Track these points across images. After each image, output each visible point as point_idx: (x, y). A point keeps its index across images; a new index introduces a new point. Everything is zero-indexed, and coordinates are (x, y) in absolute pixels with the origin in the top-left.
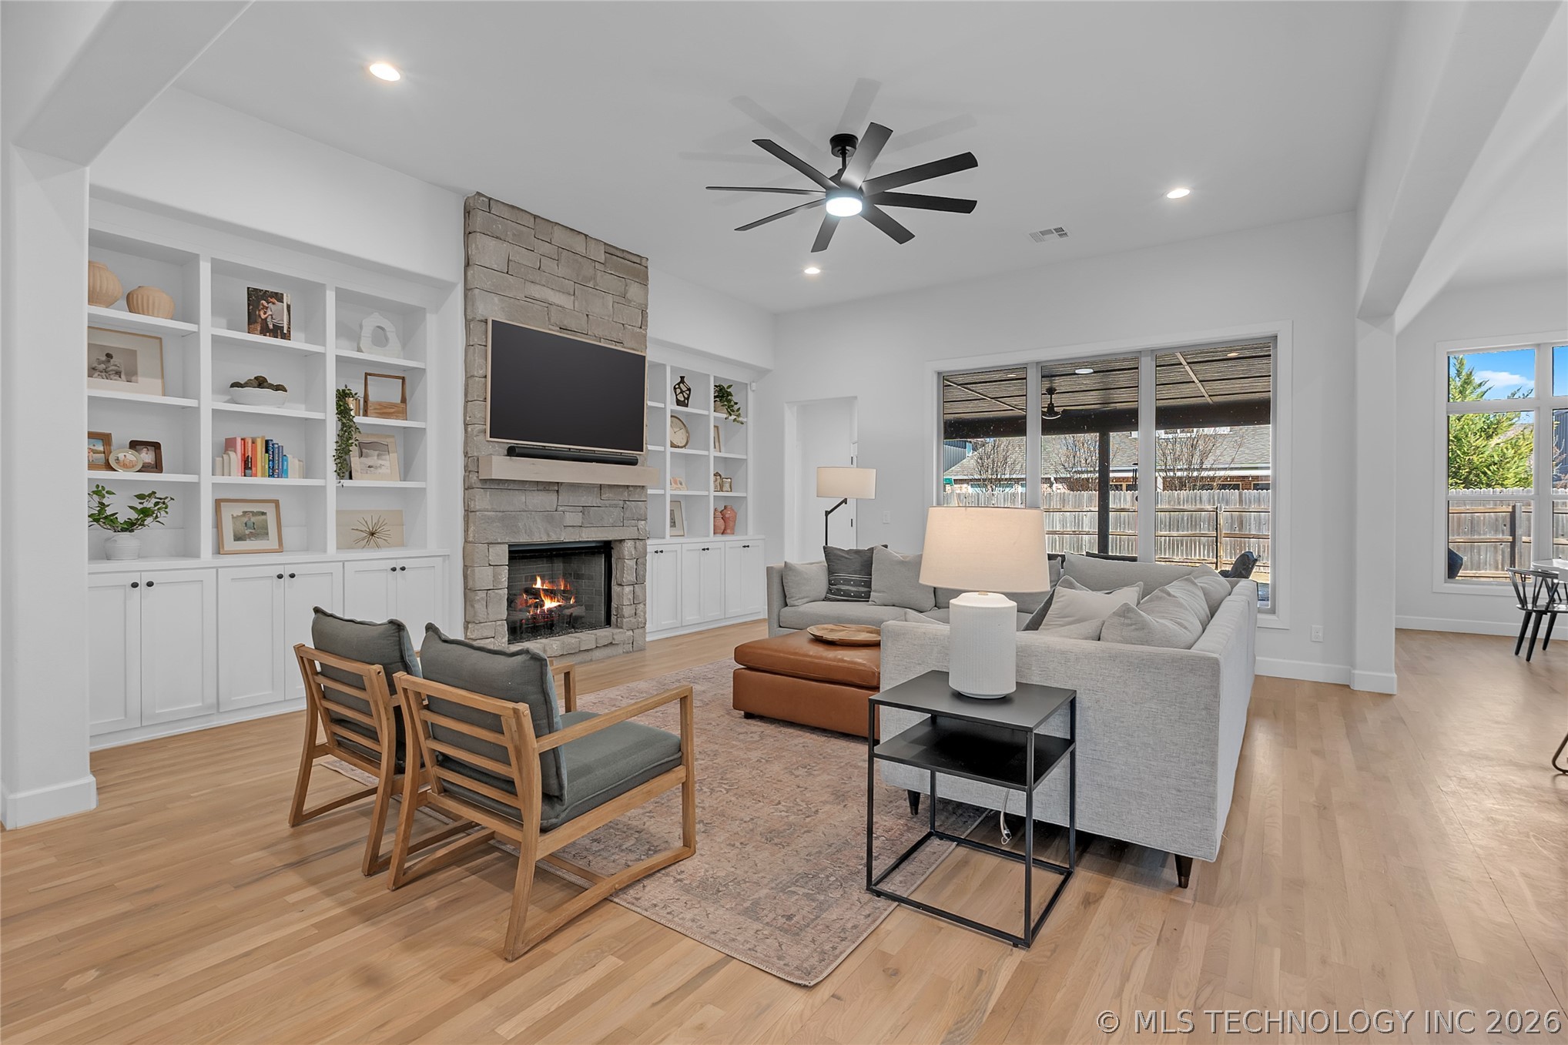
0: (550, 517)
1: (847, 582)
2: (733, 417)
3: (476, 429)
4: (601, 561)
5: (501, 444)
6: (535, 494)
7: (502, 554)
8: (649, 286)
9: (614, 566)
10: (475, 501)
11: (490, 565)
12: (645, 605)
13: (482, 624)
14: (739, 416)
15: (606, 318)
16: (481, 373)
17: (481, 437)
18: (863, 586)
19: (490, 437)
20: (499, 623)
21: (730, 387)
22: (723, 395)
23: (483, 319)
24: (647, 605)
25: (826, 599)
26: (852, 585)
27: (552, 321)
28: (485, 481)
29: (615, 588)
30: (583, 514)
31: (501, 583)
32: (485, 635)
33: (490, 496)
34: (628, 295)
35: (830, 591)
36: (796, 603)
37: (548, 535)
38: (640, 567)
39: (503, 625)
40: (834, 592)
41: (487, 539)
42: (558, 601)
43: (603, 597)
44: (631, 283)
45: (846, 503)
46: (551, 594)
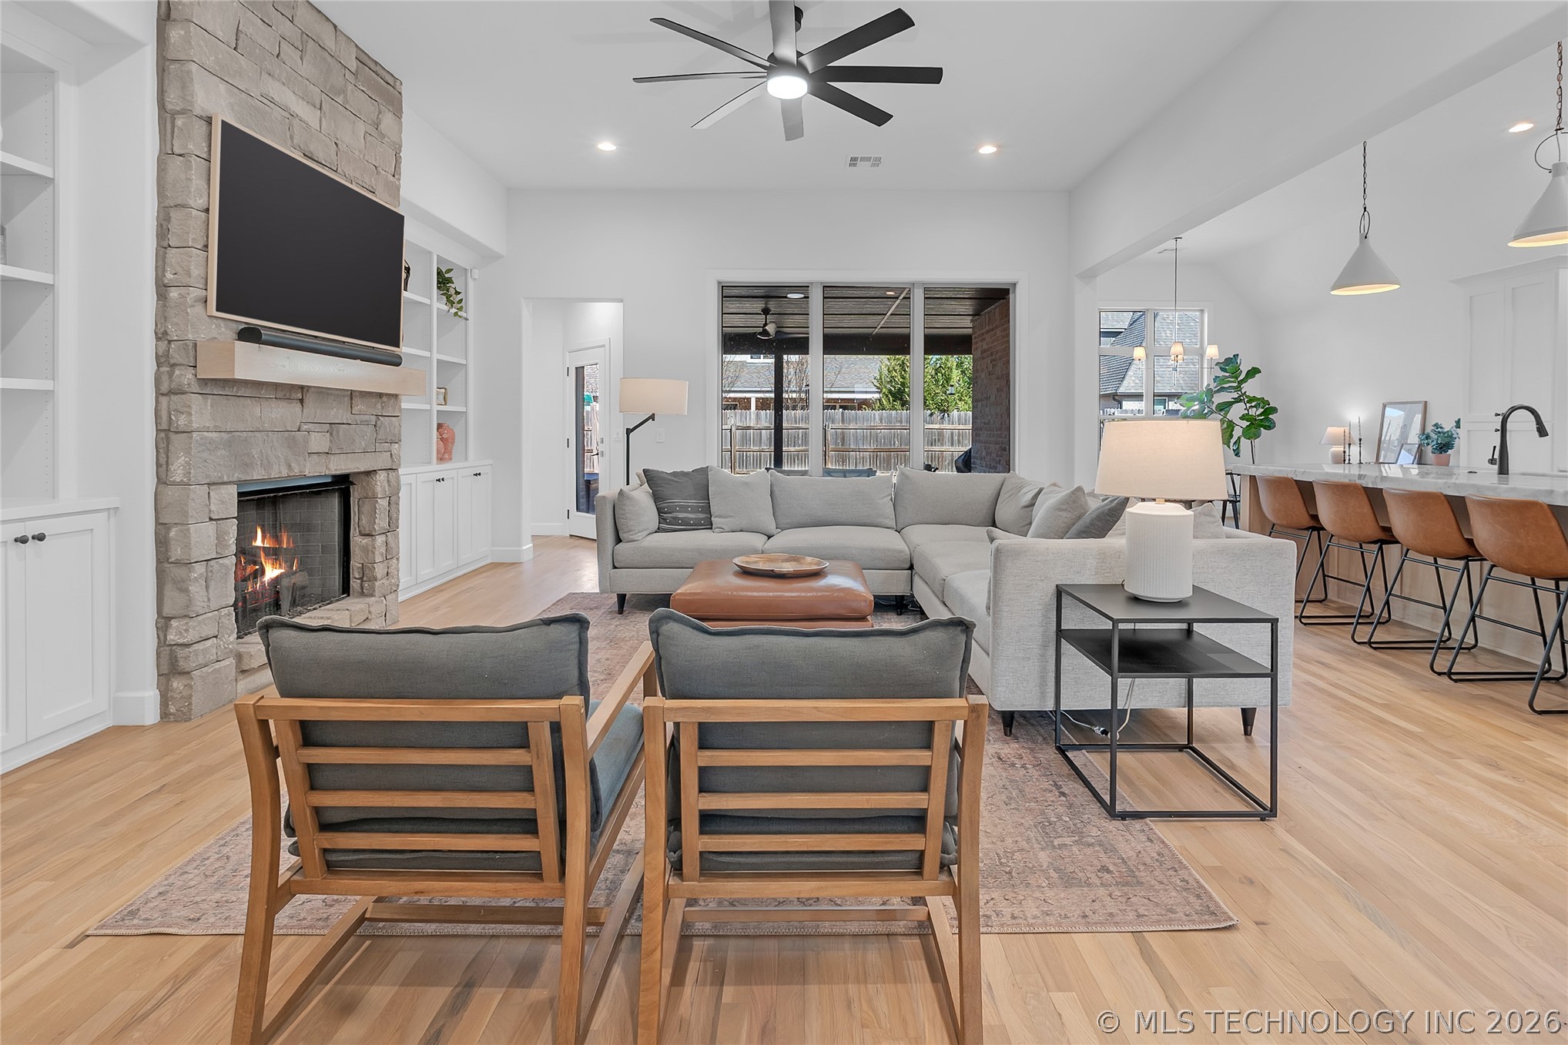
0: (292, 438)
1: (684, 509)
2: (454, 310)
3: (192, 296)
4: (335, 502)
5: (230, 323)
6: (274, 403)
7: (227, 500)
8: (402, 120)
9: (354, 509)
10: (190, 414)
11: (211, 519)
12: (398, 559)
13: (201, 617)
14: (460, 309)
15: (357, 153)
16: (201, 202)
17: (199, 309)
18: (701, 512)
19: (217, 310)
20: (224, 611)
21: (449, 271)
22: (443, 281)
23: (204, 115)
24: (400, 559)
25: (659, 530)
26: (689, 512)
27: (295, 141)
28: (204, 382)
29: (356, 540)
30: (331, 434)
31: (227, 546)
32: (204, 635)
33: (212, 406)
34: (382, 127)
35: (662, 520)
36: (635, 537)
37: (289, 467)
38: (393, 506)
39: (229, 614)
40: (667, 521)
41: (208, 476)
42: (280, 567)
43: (337, 555)
44: (385, 112)
45: (653, 420)
46: (274, 554)
